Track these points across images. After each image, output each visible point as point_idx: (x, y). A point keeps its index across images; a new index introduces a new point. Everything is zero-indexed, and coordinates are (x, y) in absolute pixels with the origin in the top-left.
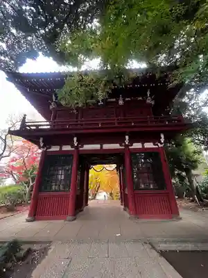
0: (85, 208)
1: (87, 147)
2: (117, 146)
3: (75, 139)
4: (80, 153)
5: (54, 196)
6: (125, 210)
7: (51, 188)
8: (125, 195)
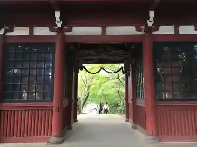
0: (74, 125)
1: (79, 31)
2: (130, 30)
3: (57, 15)
4: (67, 41)
5: (26, 109)
6: (134, 128)
7: (21, 96)
8: (136, 108)
